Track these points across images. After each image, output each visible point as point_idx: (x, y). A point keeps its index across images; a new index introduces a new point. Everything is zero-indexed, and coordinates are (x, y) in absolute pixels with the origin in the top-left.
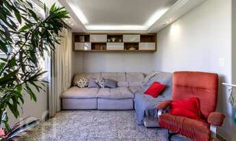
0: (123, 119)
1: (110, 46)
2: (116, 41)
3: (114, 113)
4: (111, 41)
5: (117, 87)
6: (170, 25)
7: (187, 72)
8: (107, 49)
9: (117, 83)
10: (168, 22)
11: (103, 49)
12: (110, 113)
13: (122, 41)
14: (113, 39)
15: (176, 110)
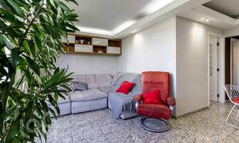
0: (102, 117)
1: (78, 48)
2: (84, 43)
3: (90, 114)
4: (80, 43)
5: (87, 89)
6: (134, 34)
7: (149, 72)
8: (76, 51)
9: (86, 85)
10: (133, 32)
11: (70, 50)
12: (86, 114)
13: (91, 44)
14: (82, 41)
15: (148, 100)
